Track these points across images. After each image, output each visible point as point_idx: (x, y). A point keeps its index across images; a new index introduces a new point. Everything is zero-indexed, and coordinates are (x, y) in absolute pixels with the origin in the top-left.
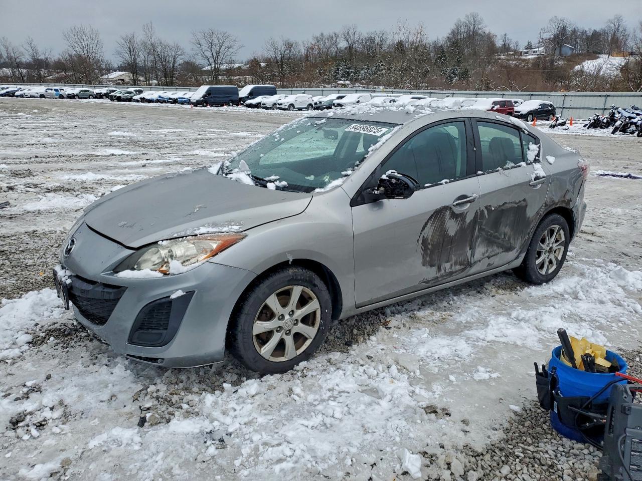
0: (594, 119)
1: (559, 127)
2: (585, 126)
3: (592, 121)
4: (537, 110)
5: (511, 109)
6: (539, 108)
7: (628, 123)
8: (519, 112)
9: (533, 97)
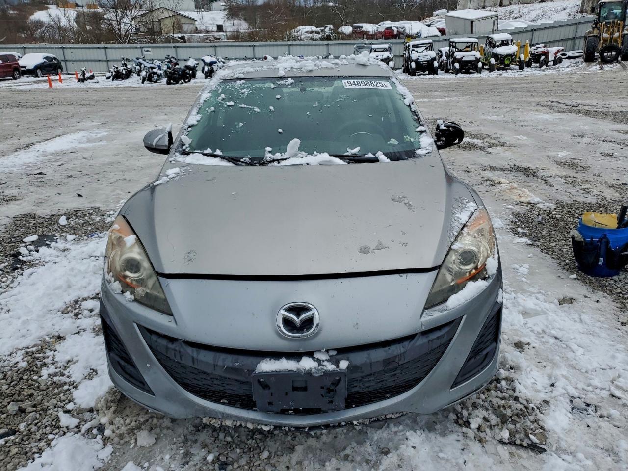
0: (115, 71)
1: (89, 80)
2: (108, 78)
3: (114, 73)
4: (43, 63)
5: (15, 64)
6: (45, 62)
7: (151, 73)
8: (25, 67)
9: (27, 50)
